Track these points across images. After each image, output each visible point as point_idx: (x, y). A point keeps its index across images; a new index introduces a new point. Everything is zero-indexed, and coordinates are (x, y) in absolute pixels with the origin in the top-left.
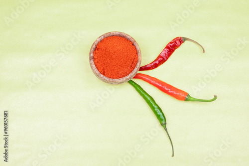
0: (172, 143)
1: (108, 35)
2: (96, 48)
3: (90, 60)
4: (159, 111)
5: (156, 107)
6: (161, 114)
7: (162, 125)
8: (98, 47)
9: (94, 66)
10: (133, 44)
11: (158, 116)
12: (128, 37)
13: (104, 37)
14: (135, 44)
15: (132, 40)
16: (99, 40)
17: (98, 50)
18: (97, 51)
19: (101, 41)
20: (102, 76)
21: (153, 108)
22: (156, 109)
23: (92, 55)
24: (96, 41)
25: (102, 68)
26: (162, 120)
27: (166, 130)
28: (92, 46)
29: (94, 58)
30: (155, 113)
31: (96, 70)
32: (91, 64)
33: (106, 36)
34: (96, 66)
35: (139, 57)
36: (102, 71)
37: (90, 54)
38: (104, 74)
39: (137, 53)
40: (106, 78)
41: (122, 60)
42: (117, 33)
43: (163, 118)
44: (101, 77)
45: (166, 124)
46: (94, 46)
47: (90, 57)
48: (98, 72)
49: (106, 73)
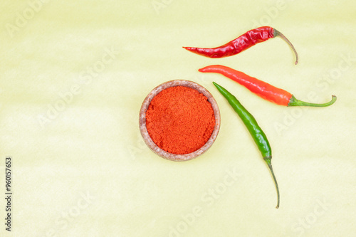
0: (277, 188)
1: (169, 85)
2: (150, 104)
3: (141, 124)
4: (262, 137)
5: (258, 131)
6: (264, 142)
7: (265, 159)
8: (152, 104)
9: (146, 134)
10: (208, 100)
11: (260, 146)
12: (201, 89)
13: (163, 88)
14: (210, 100)
15: (207, 94)
16: (154, 93)
17: (153, 107)
18: (151, 111)
19: (159, 94)
20: (159, 150)
21: (253, 133)
22: (257, 135)
23: (143, 116)
24: (151, 94)
25: (159, 137)
26: (266, 152)
27: (270, 167)
28: (144, 102)
29: (146, 121)
30: (256, 140)
31: (150, 140)
32: (141, 131)
33: (166, 87)
34: (149, 133)
35: (218, 122)
36: (159, 142)
37: (140, 114)
38: (161, 146)
39: (213, 115)
40: (165, 154)
41: (191, 127)
42: (184, 83)
43: (268, 149)
44: (158, 152)
45: (271, 157)
46: (147, 103)
47: (140, 120)
48: (152, 144)
49: (164, 145)
